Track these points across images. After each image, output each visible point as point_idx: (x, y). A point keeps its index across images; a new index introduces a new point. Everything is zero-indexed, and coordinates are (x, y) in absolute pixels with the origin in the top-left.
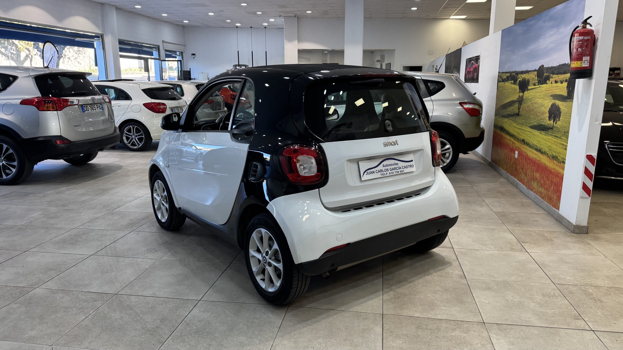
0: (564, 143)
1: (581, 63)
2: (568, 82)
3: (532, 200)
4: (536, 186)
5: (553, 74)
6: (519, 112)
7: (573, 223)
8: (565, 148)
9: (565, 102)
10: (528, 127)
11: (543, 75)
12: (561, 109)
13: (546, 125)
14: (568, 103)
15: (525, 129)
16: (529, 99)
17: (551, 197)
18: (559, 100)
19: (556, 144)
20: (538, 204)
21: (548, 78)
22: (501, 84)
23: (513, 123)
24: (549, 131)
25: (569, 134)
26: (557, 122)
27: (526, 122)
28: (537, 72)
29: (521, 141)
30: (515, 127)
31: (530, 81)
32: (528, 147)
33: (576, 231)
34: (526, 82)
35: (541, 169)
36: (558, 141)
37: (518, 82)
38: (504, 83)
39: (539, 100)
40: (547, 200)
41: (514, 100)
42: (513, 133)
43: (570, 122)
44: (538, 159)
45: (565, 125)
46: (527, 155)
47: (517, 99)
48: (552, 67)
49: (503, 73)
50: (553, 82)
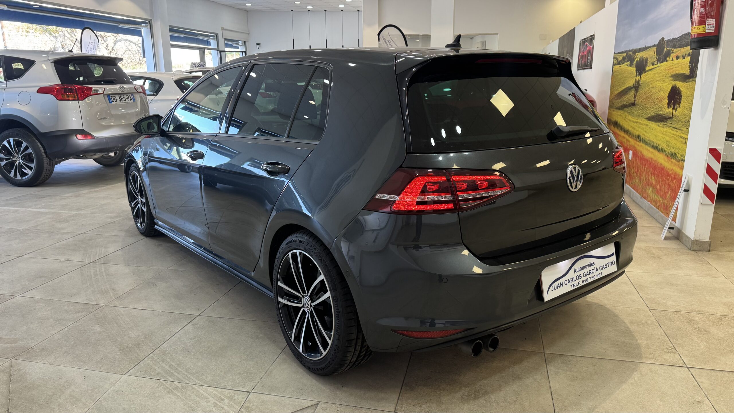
0: (685, 136)
1: (704, 27)
2: (691, 56)
3: (646, 211)
4: (651, 193)
5: (675, 47)
6: (635, 101)
7: (691, 238)
8: (684, 142)
9: (687, 82)
10: (644, 120)
11: (663, 50)
12: (682, 93)
13: (664, 114)
14: (690, 83)
15: (642, 122)
16: (646, 83)
17: (667, 206)
18: (680, 81)
19: (675, 138)
20: (652, 215)
21: (668, 54)
22: (616, 67)
23: (628, 116)
24: (667, 121)
25: (690, 124)
26: (677, 110)
27: (642, 113)
28: (656, 48)
29: (636, 137)
30: (630, 120)
31: (648, 59)
32: (643, 145)
33: (694, 248)
34: (644, 61)
35: (657, 171)
36: (677, 134)
37: (635, 62)
38: (619, 66)
39: (657, 83)
40: (662, 210)
41: (630, 86)
42: (627, 129)
43: (692, 107)
44: (655, 159)
45: (686, 111)
46: (643, 155)
47: (634, 84)
48: (673, 39)
49: (619, 53)
50: (674, 59)
